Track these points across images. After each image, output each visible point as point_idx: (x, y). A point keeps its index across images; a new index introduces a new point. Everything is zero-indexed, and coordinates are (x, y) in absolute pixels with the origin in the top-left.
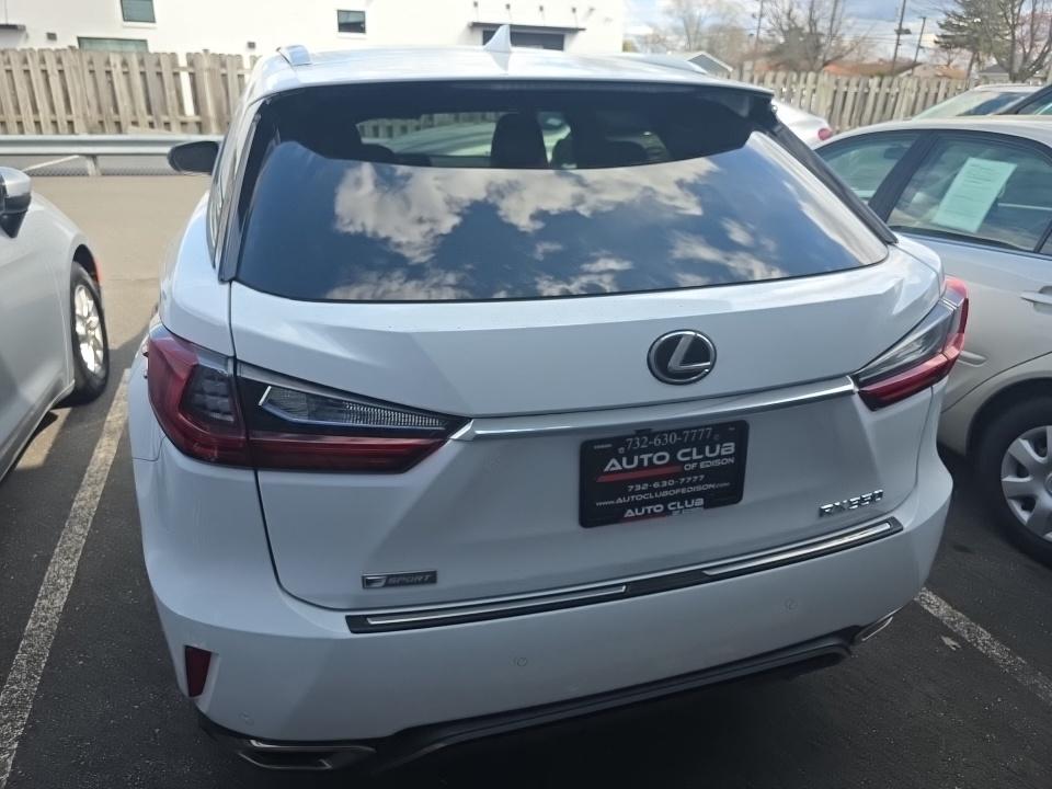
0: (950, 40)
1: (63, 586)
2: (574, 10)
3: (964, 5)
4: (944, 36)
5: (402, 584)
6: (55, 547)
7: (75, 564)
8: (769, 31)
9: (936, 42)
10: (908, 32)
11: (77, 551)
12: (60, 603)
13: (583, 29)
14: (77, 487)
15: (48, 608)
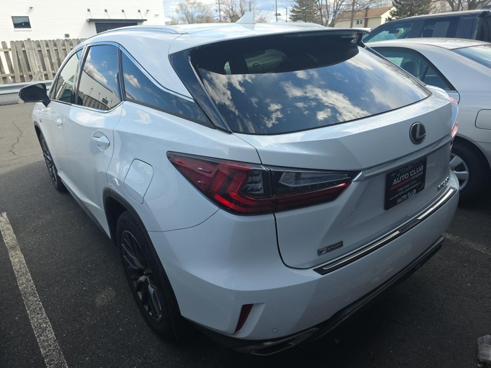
0: (295, 17)
1: (46, 327)
2: (139, 11)
3: (297, 2)
4: (293, 16)
5: (332, 249)
6: (26, 311)
7: (45, 315)
8: (224, 17)
9: (290, 18)
10: (280, 15)
11: (40, 309)
12: (52, 335)
13: (146, 20)
14: (15, 279)
15: (47, 340)
